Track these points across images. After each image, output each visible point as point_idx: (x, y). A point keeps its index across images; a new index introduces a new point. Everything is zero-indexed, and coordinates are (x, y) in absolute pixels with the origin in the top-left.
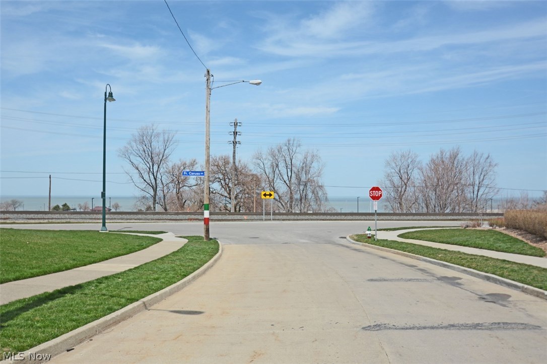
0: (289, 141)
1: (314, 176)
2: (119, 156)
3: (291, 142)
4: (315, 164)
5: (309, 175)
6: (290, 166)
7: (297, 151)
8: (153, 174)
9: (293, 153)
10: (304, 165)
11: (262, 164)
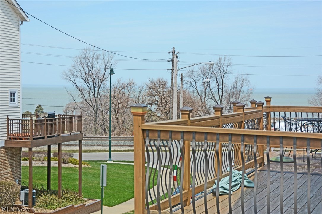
0: (220, 59)
1: (244, 99)
2: (63, 78)
3: (222, 61)
4: (245, 88)
5: (239, 99)
6: (221, 86)
7: (228, 70)
8: (94, 95)
9: (224, 72)
10: (234, 91)
11: (194, 83)
